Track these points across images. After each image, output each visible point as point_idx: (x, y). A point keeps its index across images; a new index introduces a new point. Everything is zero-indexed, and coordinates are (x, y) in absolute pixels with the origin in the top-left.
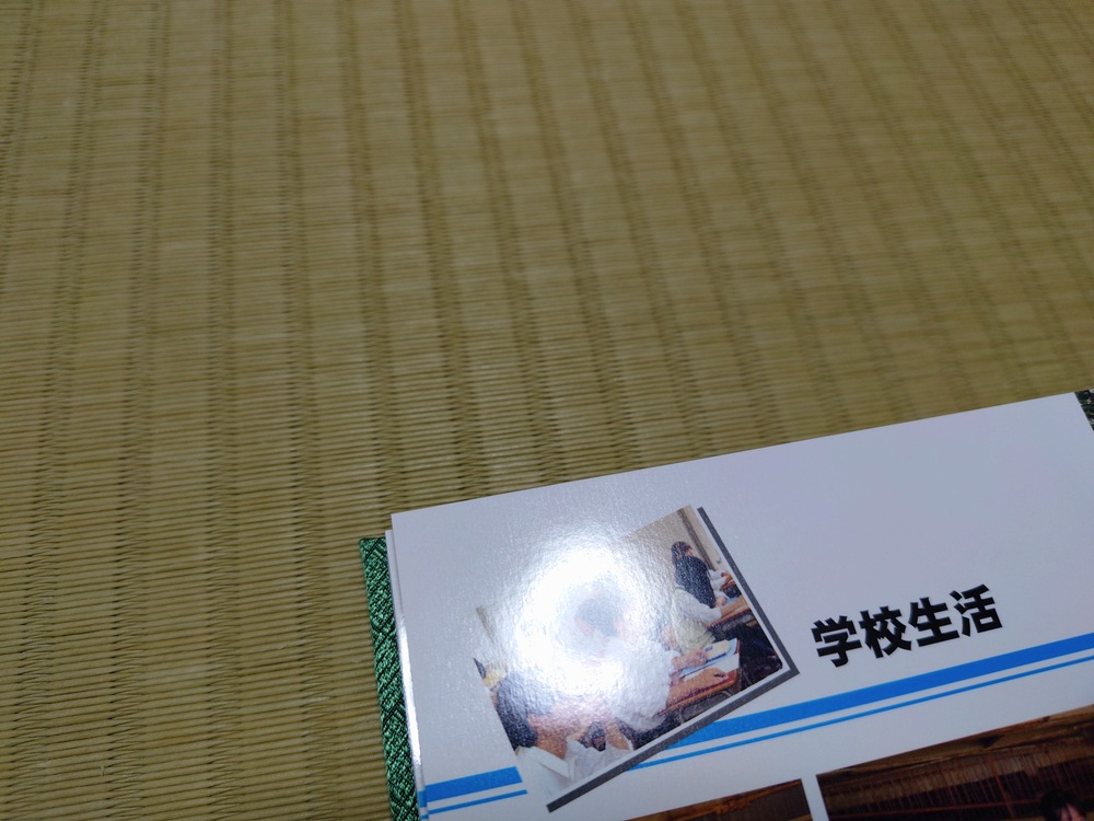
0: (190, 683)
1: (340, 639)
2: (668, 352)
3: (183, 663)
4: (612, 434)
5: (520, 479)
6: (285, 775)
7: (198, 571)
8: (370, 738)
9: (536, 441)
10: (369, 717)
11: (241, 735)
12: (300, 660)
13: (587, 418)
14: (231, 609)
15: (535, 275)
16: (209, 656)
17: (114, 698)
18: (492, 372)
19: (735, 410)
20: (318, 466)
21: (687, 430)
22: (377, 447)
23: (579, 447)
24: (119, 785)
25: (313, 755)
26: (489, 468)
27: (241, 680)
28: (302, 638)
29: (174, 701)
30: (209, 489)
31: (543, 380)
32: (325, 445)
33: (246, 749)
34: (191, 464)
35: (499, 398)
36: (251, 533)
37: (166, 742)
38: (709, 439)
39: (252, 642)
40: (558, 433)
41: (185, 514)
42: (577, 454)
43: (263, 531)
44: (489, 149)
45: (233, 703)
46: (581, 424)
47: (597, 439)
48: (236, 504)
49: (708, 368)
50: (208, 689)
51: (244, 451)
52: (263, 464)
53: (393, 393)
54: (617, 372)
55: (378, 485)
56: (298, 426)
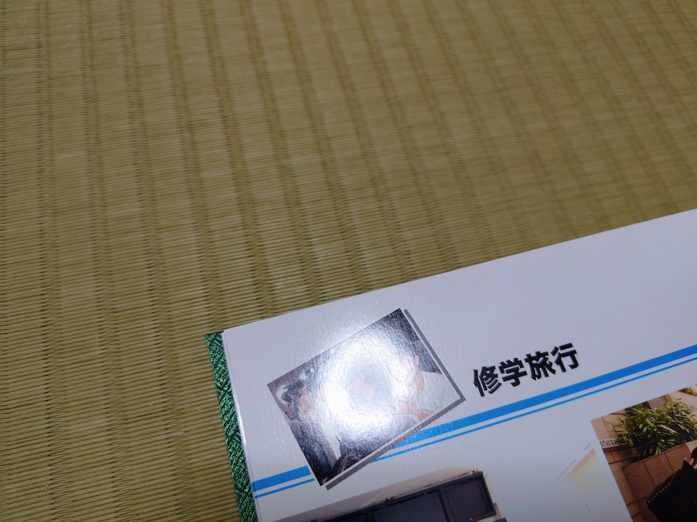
0: (97, 430)
1: (188, 397)
2: (382, 205)
3: (92, 418)
4: (350, 259)
5: (294, 290)
6: (160, 480)
7: (96, 361)
8: (211, 454)
9: (303, 266)
10: (209, 442)
11: (131, 459)
12: (163, 411)
13: (333, 249)
14: (118, 383)
15: (296, 161)
16: (107, 413)
17: (50, 443)
18: (273, 224)
19: (425, 239)
20: (167, 291)
21: (395, 253)
22: (204, 277)
23: (329, 268)
24: (58, 495)
25: (176, 467)
28: (164, 398)
29: (88, 442)
30: (99, 310)
31: (305, 227)
32: (170, 277)
33: (135, 467)
34: (86, 295)
35: (278, 241)
36: (127, 336)
37: (85, 467)
38: (409, 258)
39: (133, 402)
40: (316, 260)
41: (86, 326)
42: (328, 272)
43: (135, 334)
44: (263, 81)
45: (125, 440)
46: (331, 254)
47: (340, 262)
48: (116, 319)
49: (407, 213)
50: (108, 433)
51: (119, 285)
52: (131, 292)
53: (212, 242)
54: (351, 219)
55: (206, 300)
56: (153, 267)
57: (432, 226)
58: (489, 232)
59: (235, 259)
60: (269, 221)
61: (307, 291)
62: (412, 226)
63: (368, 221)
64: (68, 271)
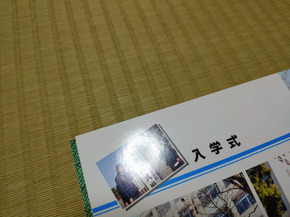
0: (21, 188)
1: (62, 170)
2: (148, 78)
3: (18, 182)
4: (135, 103)
5: (110, 118)
6: (50, 209)
7: (20, 156)
8: (73, 196)
9: (113, 107)
10: (72, 190)
11: (36, 200)
12: (51, 177)
14: (30, 165)
15: (109, 62)
16: (25, 179)
18: (99, 90)
19: (168, 92)
20: (51, 122)
21: (155, 99)
22: (68, 115)
25: (57, 203)
26: (100, 116)
27: (35, 185)
28: (51, 171)
29: (17, 193)
30: (21, 133)
31: (113, 90)
32: (53, 116)
33: (38, 204)
34: (15, 127)
36: (34, 144)
37: (16, 205)
38: (162, 100)
39: (37, 174)
40: (119, 104)
41: (15, 141)
42: (125, 109)
43: (37, 143)
44: (93, 29)
45: (34, 192)
46: (126, 101)
47: (130, 104)
48: (29, 136)
49: (159, 81)
50: (26, 189)
51: (30, 121)
52: (35, 124)
53: (71, 100)
54: (134, 85)
55: (69, 125)
56: (45, 112)
57: (172, 86)
58: (197, 87)
59: (82, 106)
60: (97, 89)
61: (116, 118)
62: (162, 86)
63: (142, 85)
64: (7, 117)
